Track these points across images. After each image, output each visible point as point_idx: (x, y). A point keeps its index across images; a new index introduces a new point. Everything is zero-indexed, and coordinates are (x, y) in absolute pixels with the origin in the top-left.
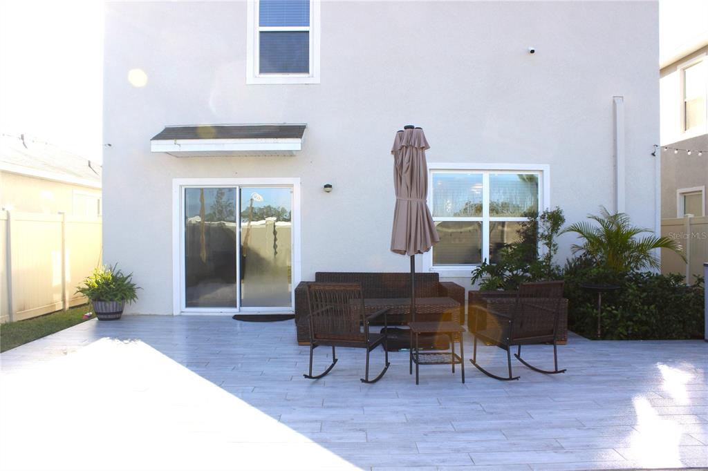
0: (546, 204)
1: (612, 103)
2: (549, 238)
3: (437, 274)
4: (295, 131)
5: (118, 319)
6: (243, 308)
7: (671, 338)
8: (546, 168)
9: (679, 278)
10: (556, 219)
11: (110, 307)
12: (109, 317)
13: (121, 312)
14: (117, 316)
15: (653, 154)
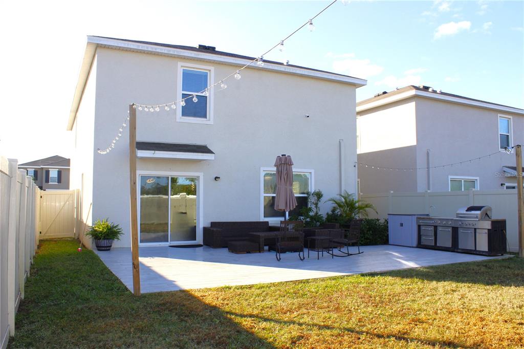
0: (312, 188)
1: (339, 142)
2: (316, 204)
3: (268, 222)
4: (204, 149)
5: (109, 250)
6: (171, 242)
7: (377, 245)
8: (313, 171)
9: (378, 220)
10: (319, 195)
11: (104, 243)
12: (103, 249)
13: (111, 246)
14: (108, 248)
15: (355, 166)
